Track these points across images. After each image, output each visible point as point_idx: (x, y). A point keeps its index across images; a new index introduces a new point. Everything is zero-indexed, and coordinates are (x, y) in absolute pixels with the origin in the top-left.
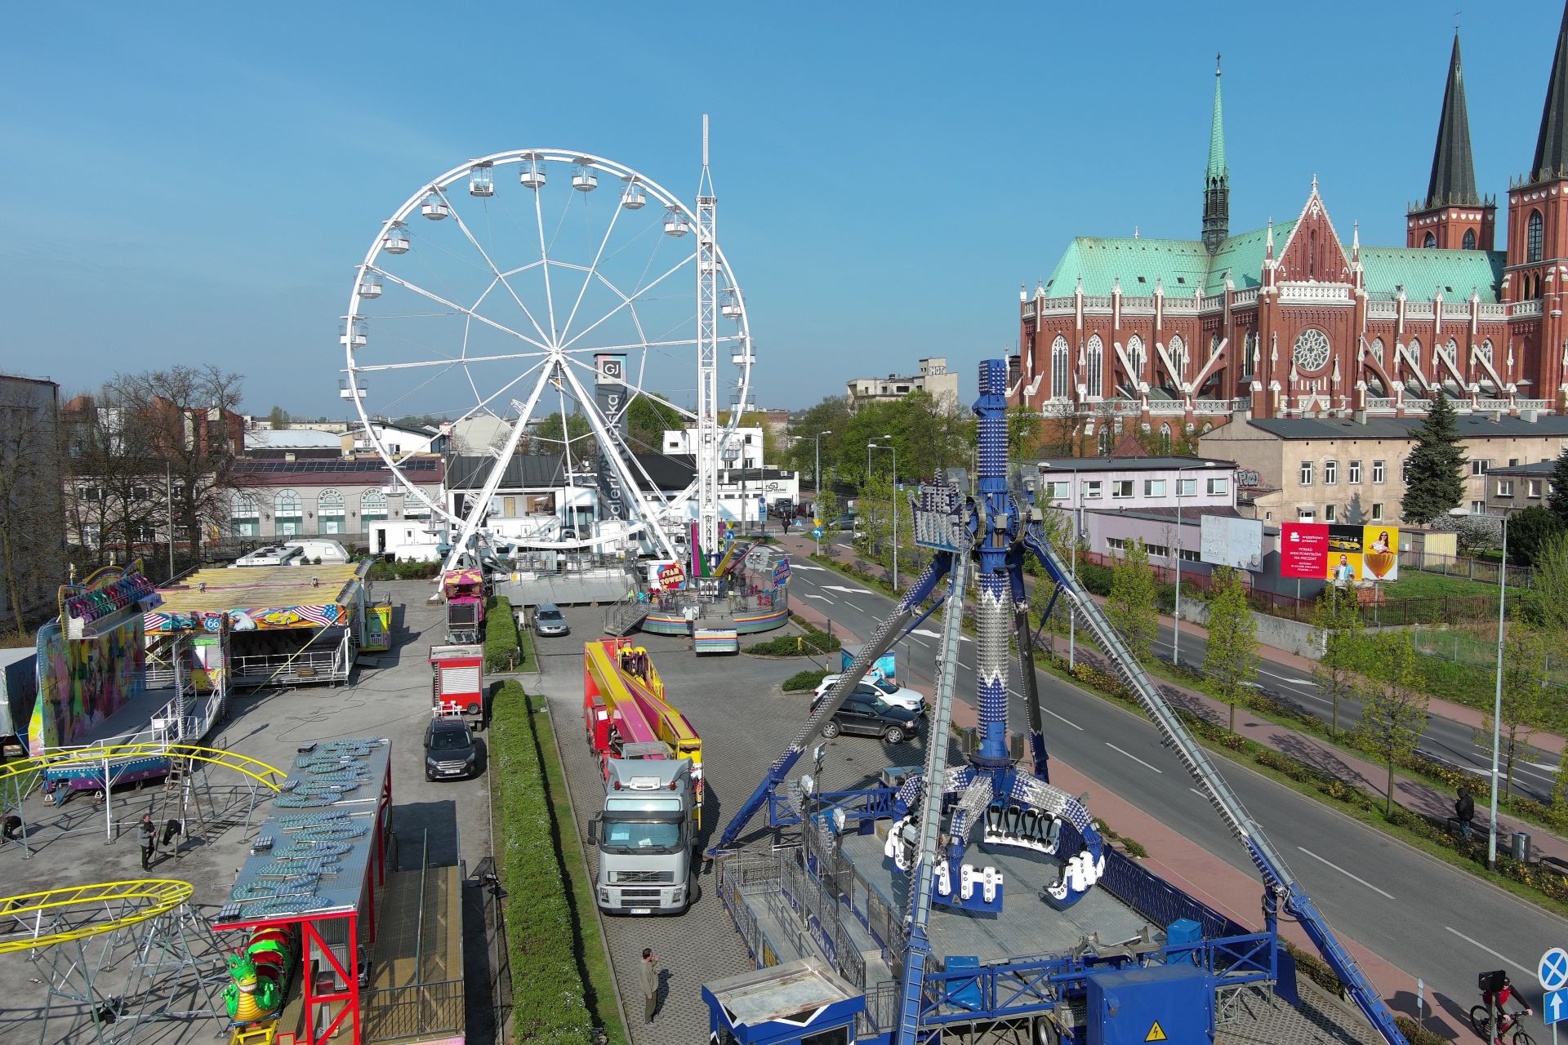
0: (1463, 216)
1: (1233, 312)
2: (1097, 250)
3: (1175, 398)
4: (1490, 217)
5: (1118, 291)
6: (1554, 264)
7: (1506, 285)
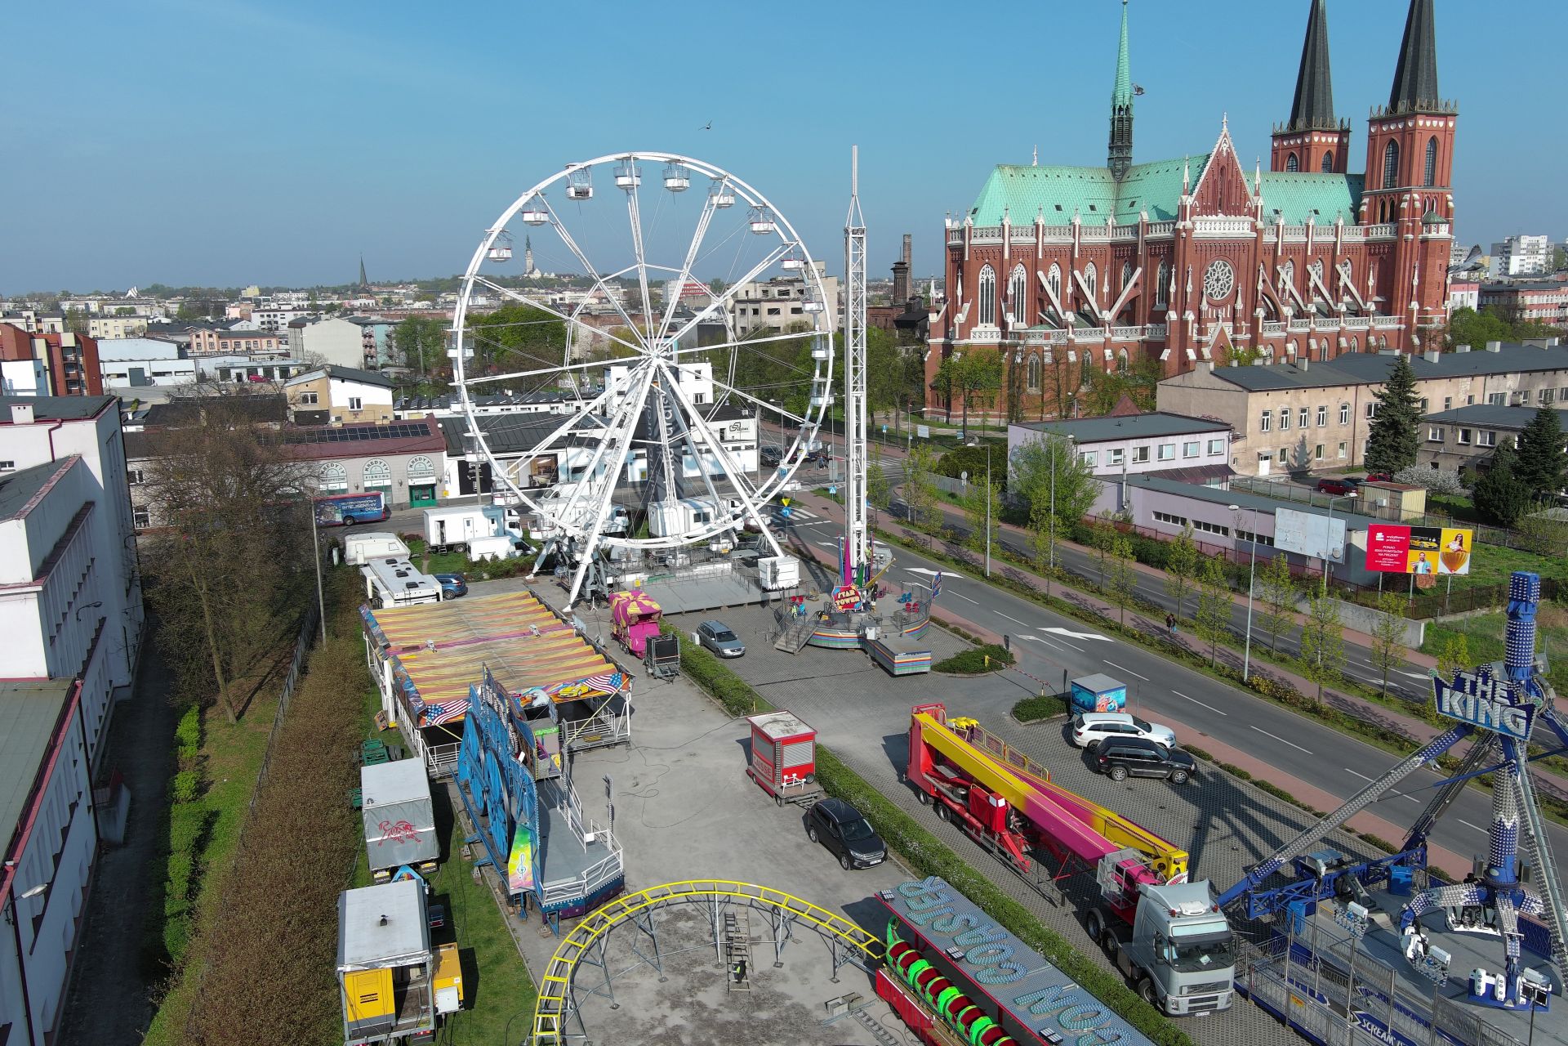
0: (1323, 139)
1: (1148, 243)
2: (1018, 179)
3: (1094, 325)
4: (1345, 140)
5: (1041, 222)
6: (1409, 191)
7: (1364, 208)
